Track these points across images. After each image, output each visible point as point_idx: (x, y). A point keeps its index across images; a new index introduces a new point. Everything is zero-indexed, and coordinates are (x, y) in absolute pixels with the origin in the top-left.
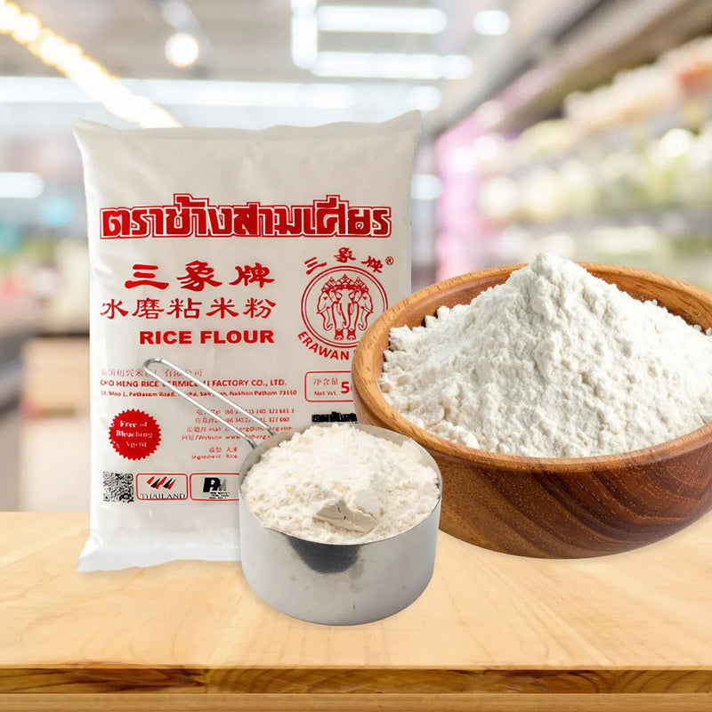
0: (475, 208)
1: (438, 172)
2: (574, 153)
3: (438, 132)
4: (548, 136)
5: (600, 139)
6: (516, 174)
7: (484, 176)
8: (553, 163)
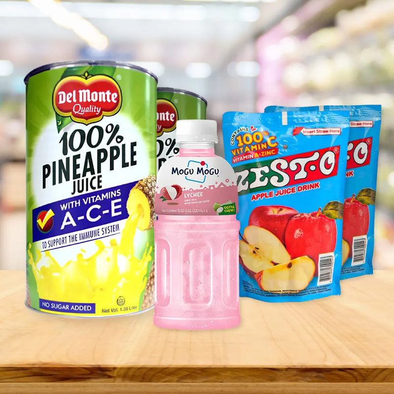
0: (280, 82)
1: (257, 60)
2: (342, 48)
3: (258, 35)
4: (326, 38)
5: (358, 39)
6: (306, 61)
7: (287, 62)
8: (329, 54)
